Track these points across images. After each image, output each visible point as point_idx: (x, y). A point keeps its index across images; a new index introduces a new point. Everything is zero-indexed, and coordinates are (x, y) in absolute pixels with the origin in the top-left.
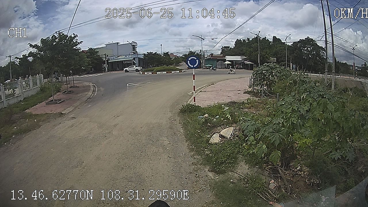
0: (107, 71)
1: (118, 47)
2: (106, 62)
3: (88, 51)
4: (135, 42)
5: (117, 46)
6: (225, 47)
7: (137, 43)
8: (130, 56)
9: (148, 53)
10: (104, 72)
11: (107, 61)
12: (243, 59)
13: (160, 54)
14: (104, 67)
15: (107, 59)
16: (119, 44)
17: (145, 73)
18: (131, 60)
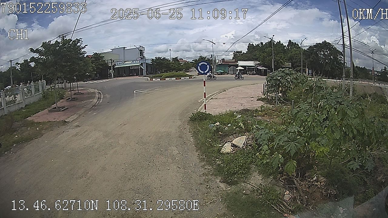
0: (113, 77)
1: (124, 52)
2: (112, 68)
3: (92, 56)
4: (143, 47)
5: (123, 50)
6: (237, 52)
7: (144, 48)
8: (137, 62)
9: (157, 59)
10: (110, 78)
11: (114, 66)
12: (256, 64)
13: (169, 59)
14: (110, 73)
15: (113, 65)
16: (125, 49)
17: (153, 79)
18: (138, 65)
